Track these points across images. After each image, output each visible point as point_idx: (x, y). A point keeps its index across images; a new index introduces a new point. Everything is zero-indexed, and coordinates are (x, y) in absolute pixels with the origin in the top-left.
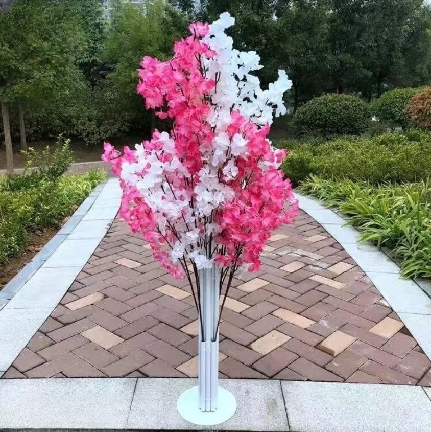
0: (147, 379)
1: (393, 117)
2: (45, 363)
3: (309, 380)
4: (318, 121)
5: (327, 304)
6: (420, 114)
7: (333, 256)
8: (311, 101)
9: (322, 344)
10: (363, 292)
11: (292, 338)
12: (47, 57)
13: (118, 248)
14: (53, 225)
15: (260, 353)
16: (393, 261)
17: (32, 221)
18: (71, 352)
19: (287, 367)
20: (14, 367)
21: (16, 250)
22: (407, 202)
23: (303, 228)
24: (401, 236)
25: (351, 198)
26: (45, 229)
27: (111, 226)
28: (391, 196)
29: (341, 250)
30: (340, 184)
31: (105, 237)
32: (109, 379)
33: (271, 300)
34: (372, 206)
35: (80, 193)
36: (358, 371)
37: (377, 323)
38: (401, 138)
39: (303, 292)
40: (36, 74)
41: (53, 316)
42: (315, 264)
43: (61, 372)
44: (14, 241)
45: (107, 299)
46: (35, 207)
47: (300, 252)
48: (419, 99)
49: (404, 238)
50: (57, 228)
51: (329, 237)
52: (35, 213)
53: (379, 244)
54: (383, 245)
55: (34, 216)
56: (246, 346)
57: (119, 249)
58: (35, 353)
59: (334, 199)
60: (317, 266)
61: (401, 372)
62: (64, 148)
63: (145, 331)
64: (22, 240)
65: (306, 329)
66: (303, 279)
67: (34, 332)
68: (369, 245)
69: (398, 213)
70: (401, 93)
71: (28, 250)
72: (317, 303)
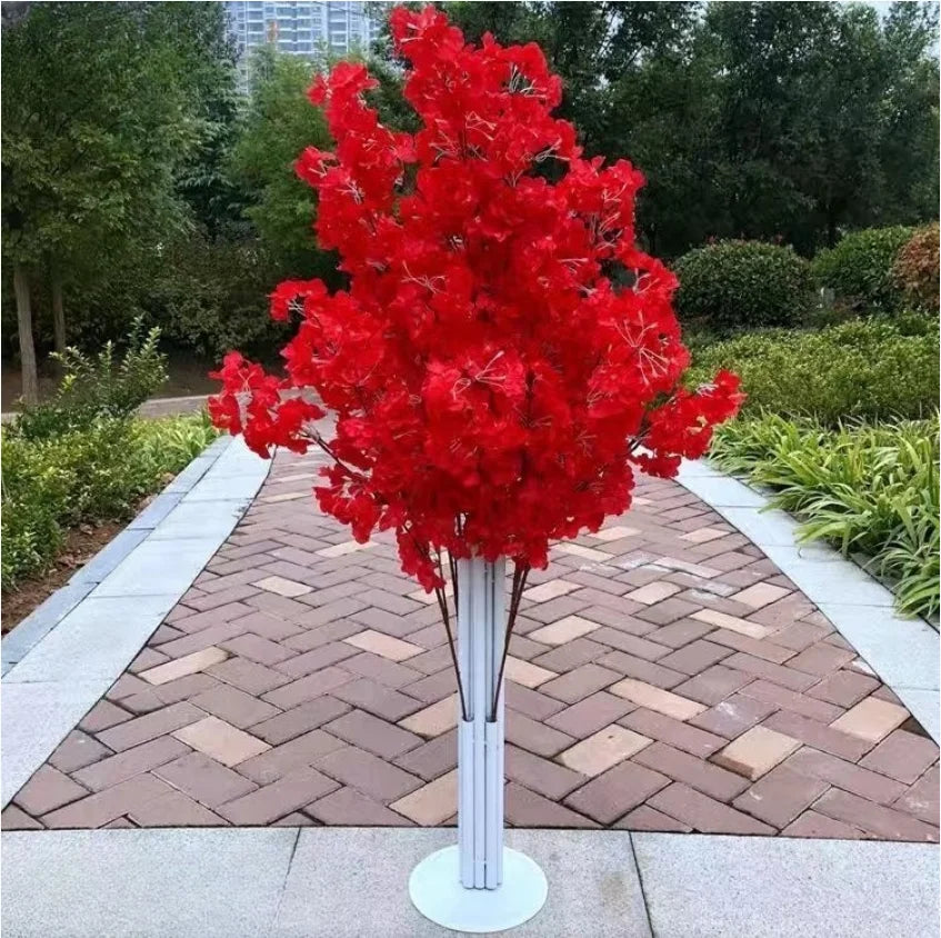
0: (321, 829)
1: (865, 287)
2: (88, 796)
3: (695, 831)
4: (700, 299)
5: (732, 669)
6: (926, 279)
7: (742, 572)
8: (684, 258)
9: (725, 754)
10: (813, 643)
11: (655, 741)
12: (113, 164)
13: (261, 556)
14: (119, 512)
15: (583, 772)
16: (877, 580)
17: (72, 504)
18: (149, 772)
19: (643, 803)
20: (17, 805)
21: (34, 561)
22: (905, 458)
23: (674, 515)
24: (893, 526)
25: (778, 451)
26: (100, 522)
27: (245, 511)
28: (867, 445)
29: (761, 559)
30: (753, 424)
31: (232, 534)
32: (233, 829)
33: (607, 661)
34: (827, 467)
35: (180, 447)
36: (809, 812)
37: (848, 710)
38: (886, 330)
39: (676, 646)
40: (89, 201)
41: (110, 697)
42: (701, 587)
43: (125, 816)
44: (28, 540)
45: (233, 660)
46: (80, 473)
47: (668, 562)
48: (922, 245)
49: (901, 531)
50: (126, 518)
51: (732, 533)
52: (78, 486)
53: (845, 544)
54: (854, 548)
55: (75, 491)
56: (551, 759)
57: (262, 559)
58: (67, 774)
59: (741, 455)
60: (708, 592)
61: (909, 814)
62: (146, 346)
63: (319, 728)
64: (48, 542)
65: (686, 722)
66: (675, 618)
67: (67, 731)
68: (823, 549)
69: (886, 481)
70: (881, 236)
71: (60, 563)
72: (710, 666)
